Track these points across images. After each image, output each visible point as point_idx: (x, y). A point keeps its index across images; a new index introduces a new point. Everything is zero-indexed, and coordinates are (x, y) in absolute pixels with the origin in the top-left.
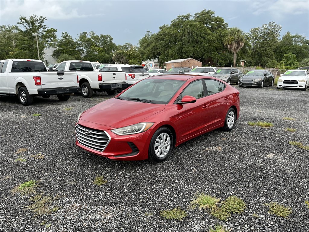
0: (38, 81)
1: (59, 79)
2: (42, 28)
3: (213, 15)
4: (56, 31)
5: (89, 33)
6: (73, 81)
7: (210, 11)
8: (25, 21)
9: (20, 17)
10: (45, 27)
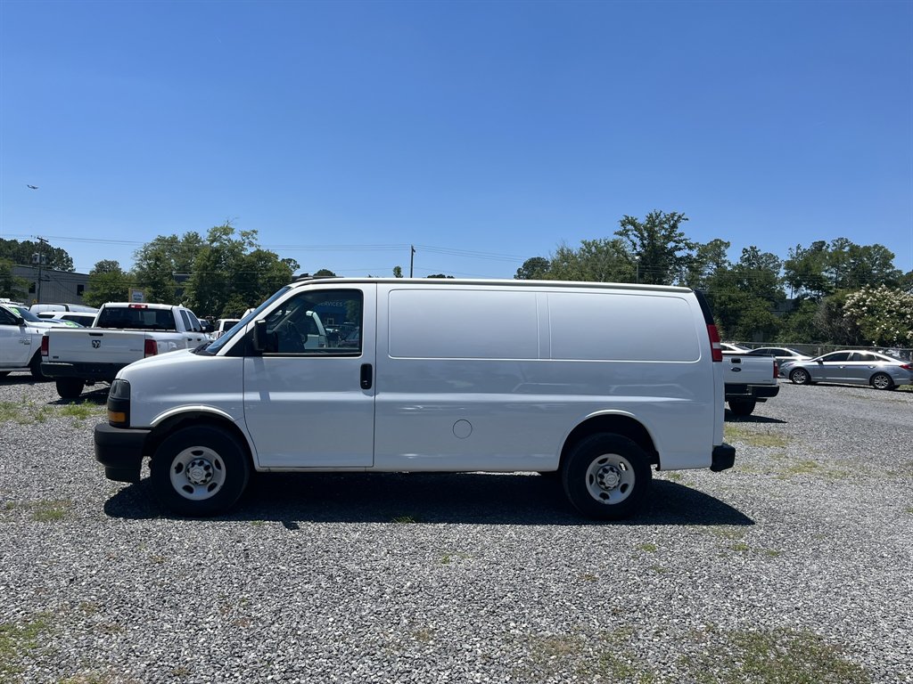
4: (727, 245)
5: (831, 244)
8: (632, 228)
9: (624, 219)
10: (682, 238)
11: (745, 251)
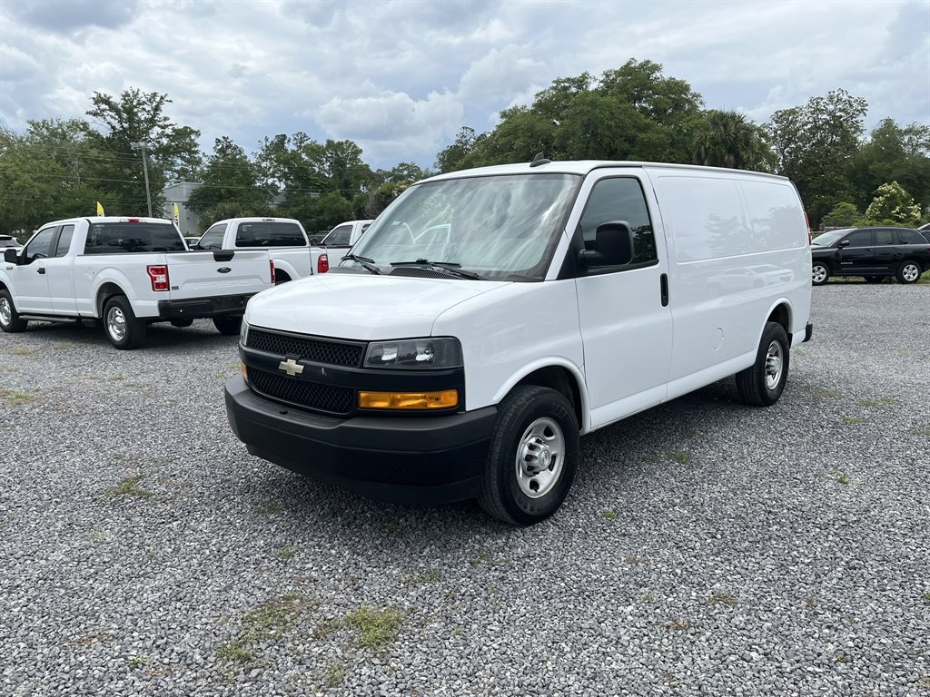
0: (161, 279)
1: (219, 270)
2: (159, 126)
3: (658, 74)
4: (198, 133)
5: (292, 139)
6: (258, 277)
7: (648, 62)
8: (107, 107)
9: (95, 96)
10: (167, 123)
11: (218, 141)
